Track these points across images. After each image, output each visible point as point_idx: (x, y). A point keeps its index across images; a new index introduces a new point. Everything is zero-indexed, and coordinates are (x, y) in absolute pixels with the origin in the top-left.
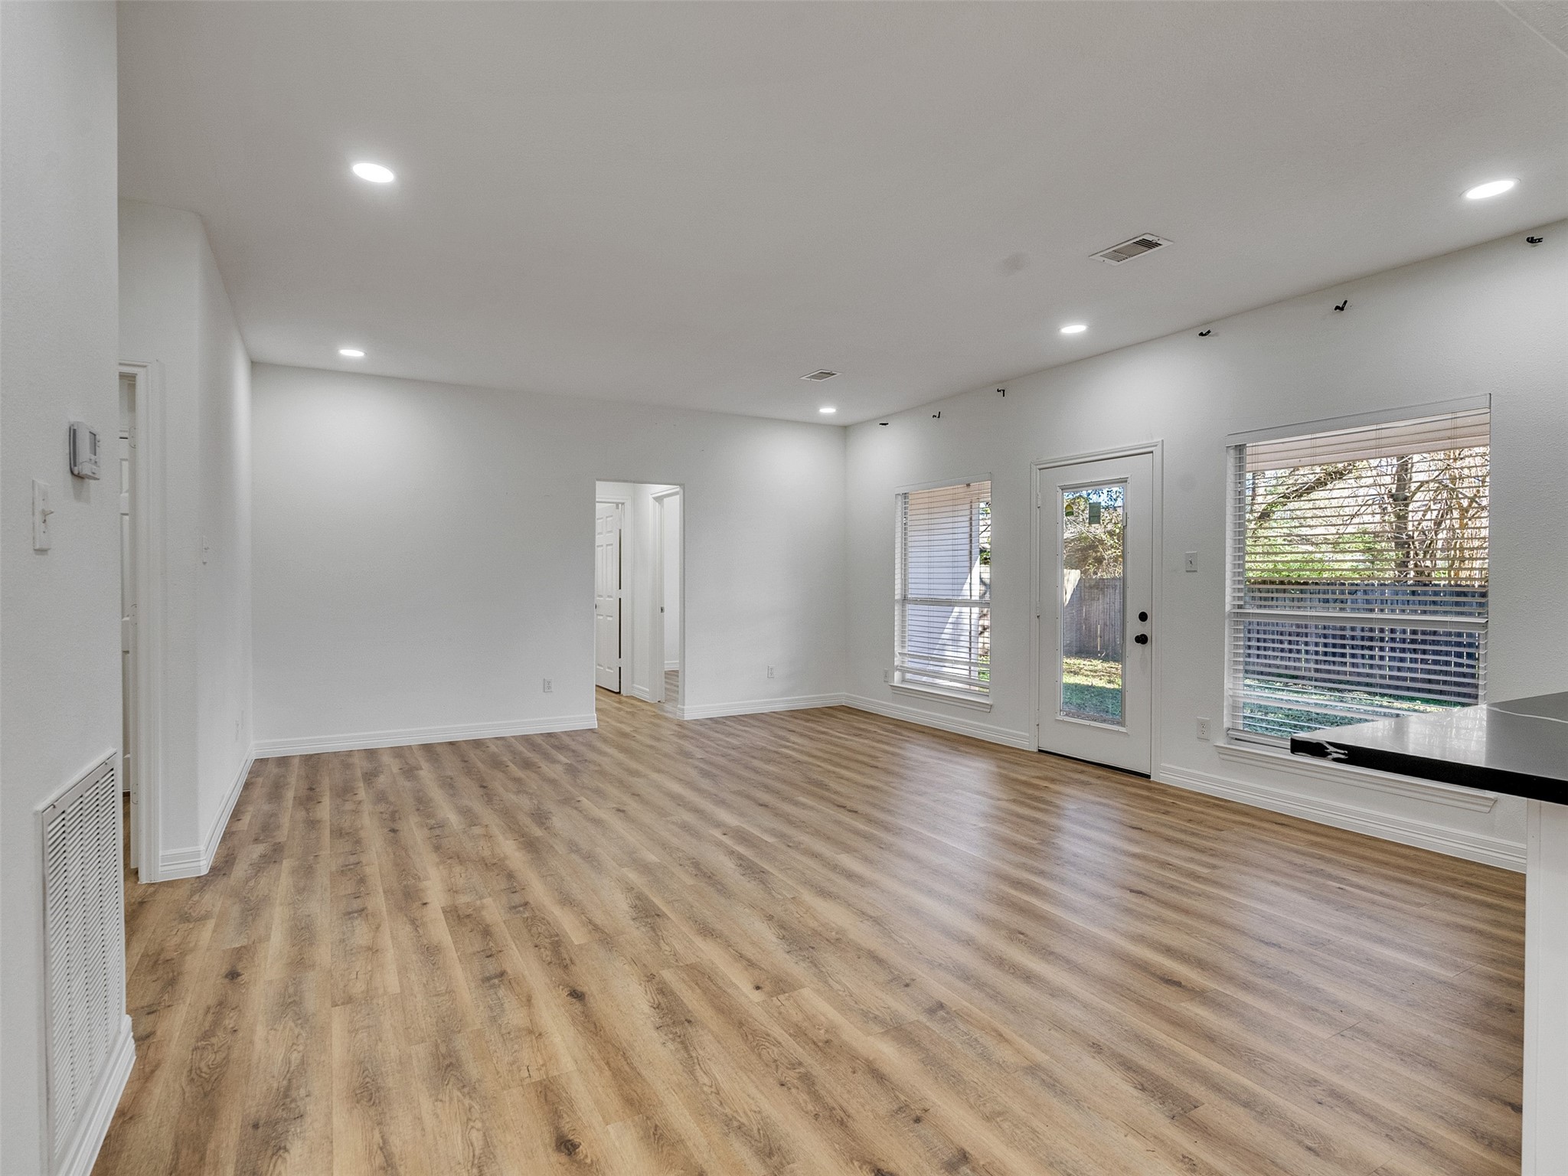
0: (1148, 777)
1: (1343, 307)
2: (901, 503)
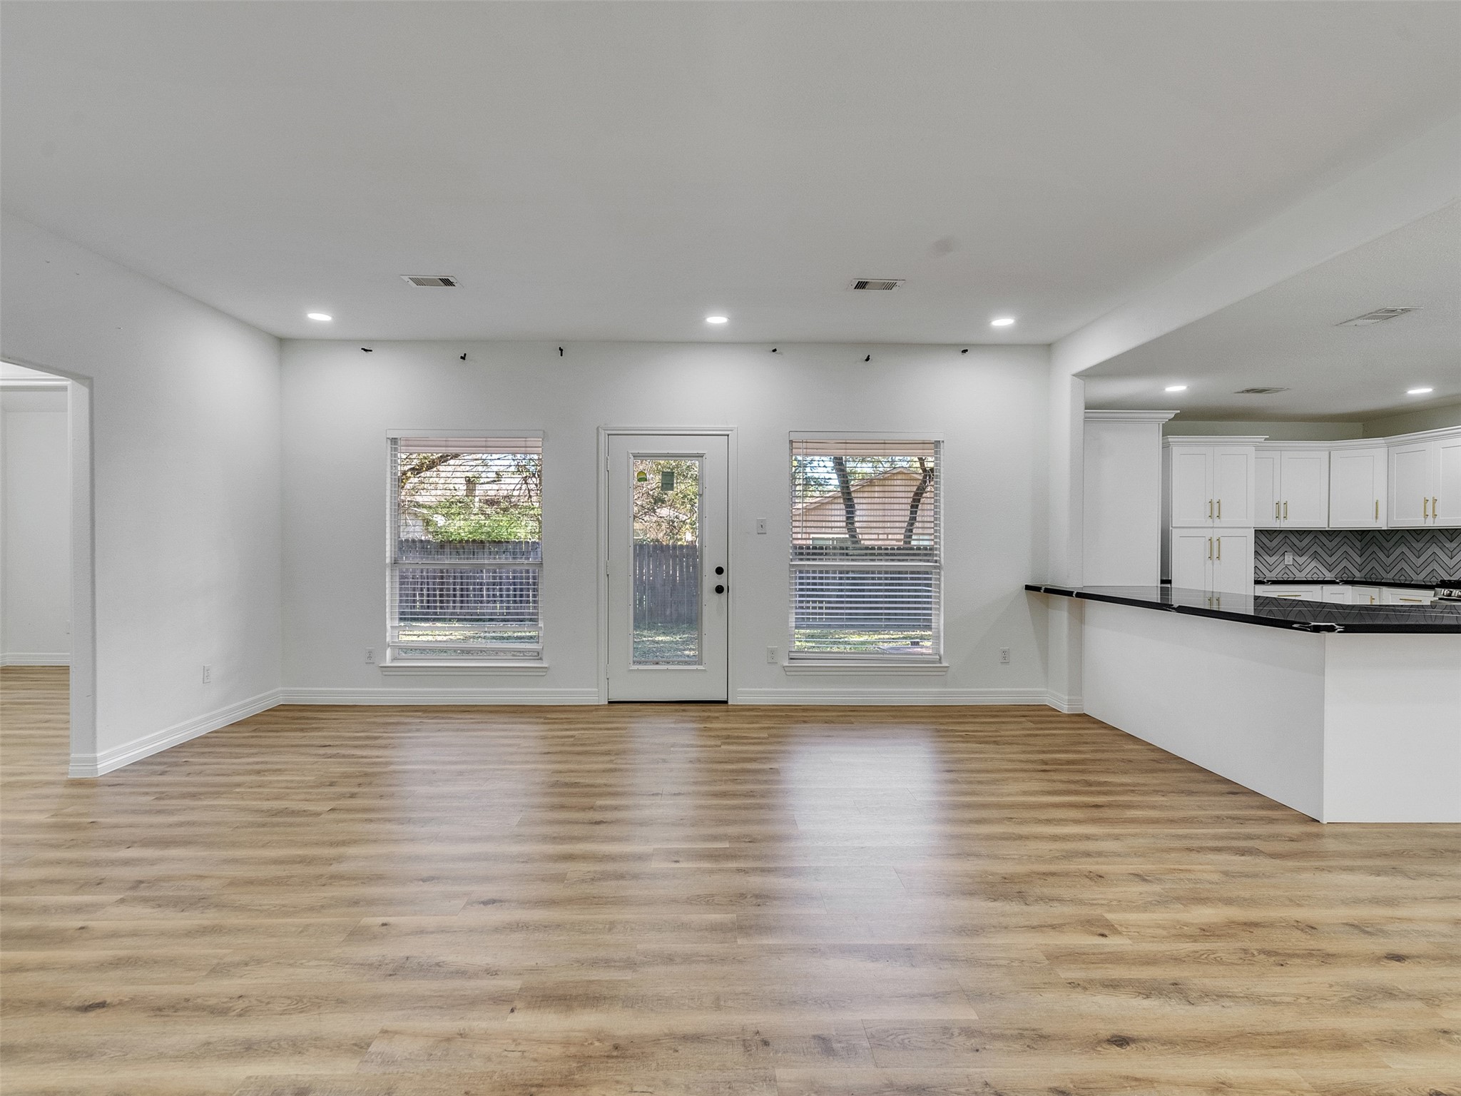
0: (725, 702)
1: (868, 359)
2: (389, 448)
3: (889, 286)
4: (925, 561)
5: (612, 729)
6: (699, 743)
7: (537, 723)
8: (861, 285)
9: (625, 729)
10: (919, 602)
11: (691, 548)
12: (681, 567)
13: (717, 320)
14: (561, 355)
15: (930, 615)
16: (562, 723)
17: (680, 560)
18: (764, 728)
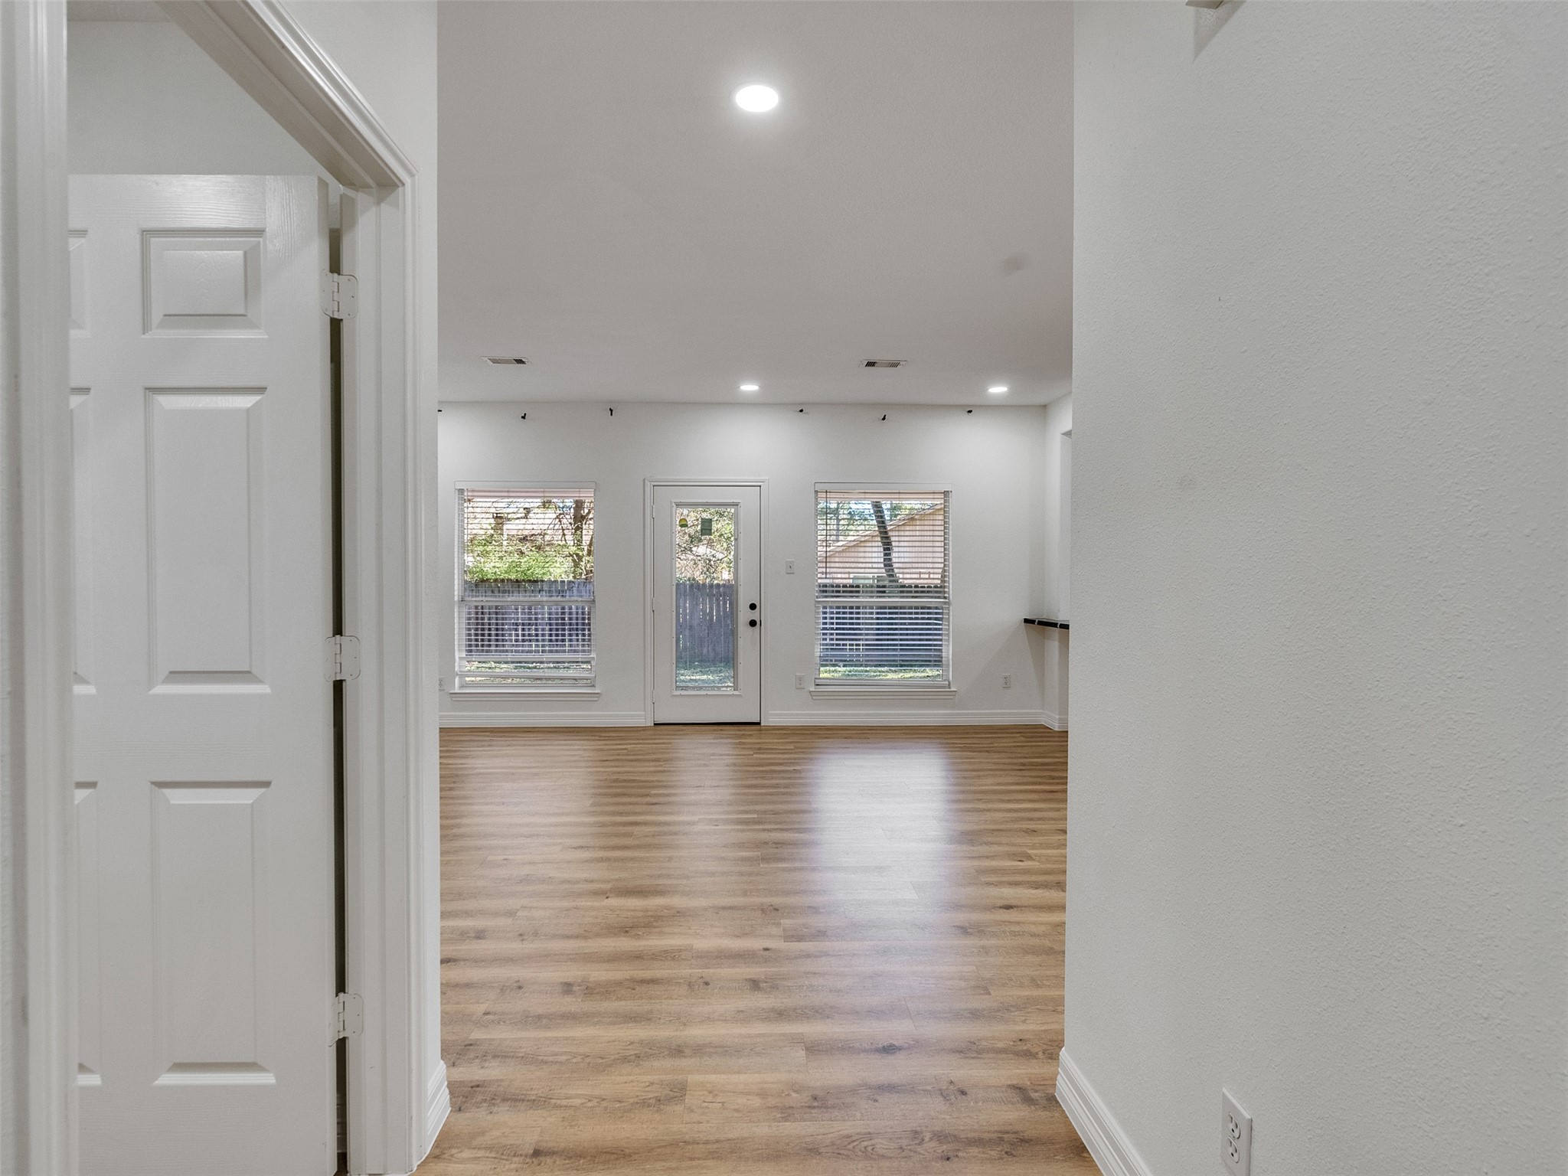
0: (759, 724)
1: (884, 419)
2: (457, 498)
3: (894, 365)
4: (936, 597)
5: (659, 744)
6: (735, 753)
7: (594, 740)
8: (871, 364)
9: (670, 743)
10: (930, 634)
11: (728, 587)
12: (718, 605)
13: (749, 388)
14: (612, 415)
15: (941, 645)
16: (614, 740)
17: (717, 600)
18: (791, 742)
